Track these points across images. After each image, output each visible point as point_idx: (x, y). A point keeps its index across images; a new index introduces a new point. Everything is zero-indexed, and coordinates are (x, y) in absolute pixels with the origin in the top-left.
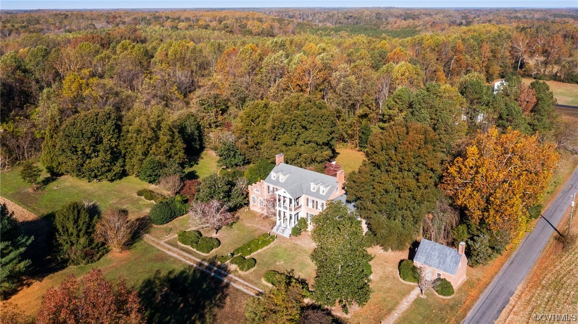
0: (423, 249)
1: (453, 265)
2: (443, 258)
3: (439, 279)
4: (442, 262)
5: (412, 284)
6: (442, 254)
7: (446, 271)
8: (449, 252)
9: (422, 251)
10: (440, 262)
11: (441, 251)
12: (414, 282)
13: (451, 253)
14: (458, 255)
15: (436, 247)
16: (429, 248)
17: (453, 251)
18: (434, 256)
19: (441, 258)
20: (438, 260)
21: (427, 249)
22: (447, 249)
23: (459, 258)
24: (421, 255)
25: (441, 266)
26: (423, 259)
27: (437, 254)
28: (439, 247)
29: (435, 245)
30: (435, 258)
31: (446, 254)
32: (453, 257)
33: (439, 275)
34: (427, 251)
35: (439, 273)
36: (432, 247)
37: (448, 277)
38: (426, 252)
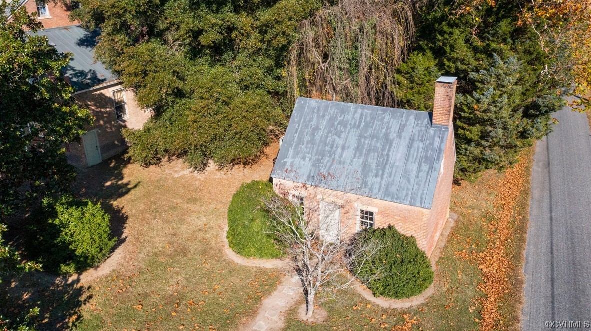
0: (302, 132)
1: (419, 171)
2: (375, 150)
3: (369, 232)
4: (374, 166)
5: (269, 264)
6: (372, 137)
7: (395, 198)
8: (395, 126)
9: (300, 141)
10: (365, 166)
11: (367, 125)
12: (276, 256)
13: (402, 127)
14: (431, 131)
15: (349, 117)
16: (324, 123)
17: (412, 118)
18: (343, 148)
19: (369, 151)
20: (358, 162)
21: (317, 128)
22: (387, 118)
23: (437, 141)
24: (296, 154)
25: (371, 180)
26: (305, 166)
27: (353, 141)
28: (357, 116)
29: (343, 112)
30: (348, 154)
31: (386, 134)
32: (412, 140)
33: (367, 216)
34: (317, 137)
35: (365, 209)
36: (332, 119)
37: (404, 219)
38: (312, 141)
